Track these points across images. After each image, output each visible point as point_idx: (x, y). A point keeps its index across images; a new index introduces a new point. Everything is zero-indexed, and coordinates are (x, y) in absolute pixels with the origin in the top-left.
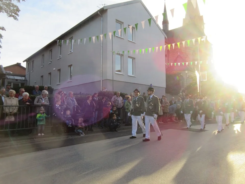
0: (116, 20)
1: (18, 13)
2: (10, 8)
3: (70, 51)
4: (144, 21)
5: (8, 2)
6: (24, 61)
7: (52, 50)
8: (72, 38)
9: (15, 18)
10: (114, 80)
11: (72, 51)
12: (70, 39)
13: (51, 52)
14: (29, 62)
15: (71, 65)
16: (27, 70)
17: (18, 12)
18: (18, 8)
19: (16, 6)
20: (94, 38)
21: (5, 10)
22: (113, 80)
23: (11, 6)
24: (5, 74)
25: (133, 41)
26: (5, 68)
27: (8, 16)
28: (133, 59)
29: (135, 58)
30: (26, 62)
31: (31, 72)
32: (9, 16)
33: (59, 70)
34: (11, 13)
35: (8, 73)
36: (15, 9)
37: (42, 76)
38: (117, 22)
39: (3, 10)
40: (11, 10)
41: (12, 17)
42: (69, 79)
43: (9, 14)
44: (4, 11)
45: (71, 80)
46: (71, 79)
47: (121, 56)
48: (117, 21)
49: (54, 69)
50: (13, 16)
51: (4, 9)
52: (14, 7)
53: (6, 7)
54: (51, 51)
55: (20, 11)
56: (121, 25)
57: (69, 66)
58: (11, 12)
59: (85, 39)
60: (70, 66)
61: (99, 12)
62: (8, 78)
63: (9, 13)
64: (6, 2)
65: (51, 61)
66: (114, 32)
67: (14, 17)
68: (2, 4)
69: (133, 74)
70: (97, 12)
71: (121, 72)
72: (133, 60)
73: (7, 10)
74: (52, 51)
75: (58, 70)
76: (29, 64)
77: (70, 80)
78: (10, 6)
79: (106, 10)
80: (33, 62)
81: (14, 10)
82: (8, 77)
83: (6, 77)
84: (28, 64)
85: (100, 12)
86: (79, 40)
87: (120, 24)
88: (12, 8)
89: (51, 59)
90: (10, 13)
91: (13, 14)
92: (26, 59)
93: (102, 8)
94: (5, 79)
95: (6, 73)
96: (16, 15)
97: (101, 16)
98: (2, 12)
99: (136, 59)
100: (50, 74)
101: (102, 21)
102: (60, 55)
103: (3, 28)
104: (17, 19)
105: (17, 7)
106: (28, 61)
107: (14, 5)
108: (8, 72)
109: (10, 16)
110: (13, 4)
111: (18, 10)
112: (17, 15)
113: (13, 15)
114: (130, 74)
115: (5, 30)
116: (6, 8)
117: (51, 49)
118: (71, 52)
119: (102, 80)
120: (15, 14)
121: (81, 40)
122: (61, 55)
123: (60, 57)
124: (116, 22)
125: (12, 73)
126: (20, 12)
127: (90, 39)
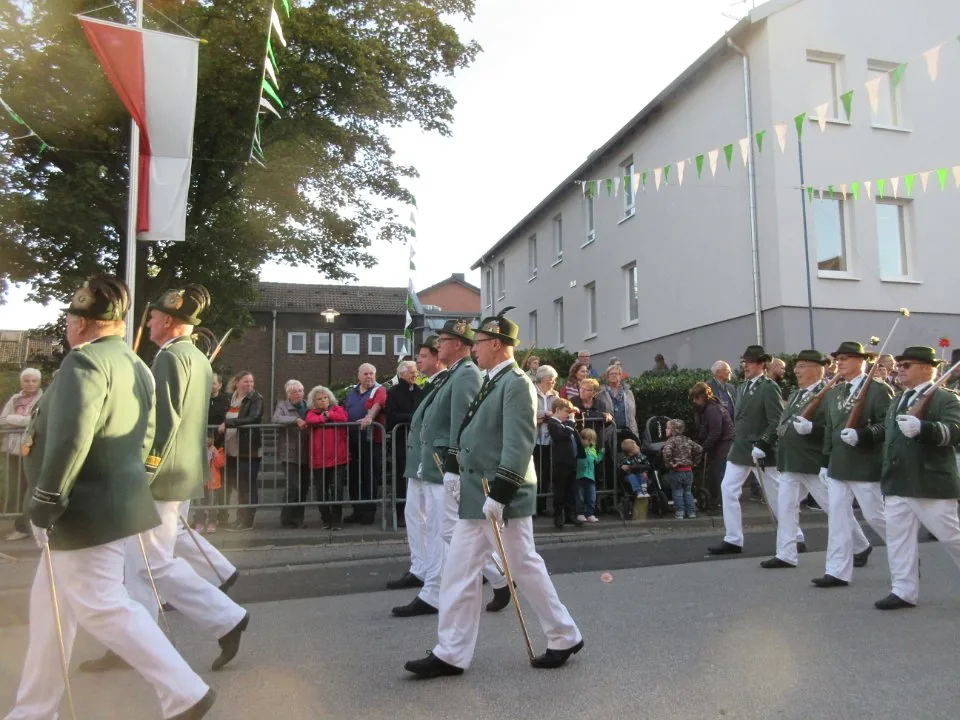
0: (809, 52)
1: (450, 111)
2: (426, 102)
3: (626, 208)
4: (938, 48)
5: (419, 84)
6: (474, 268)
7: (560, 215)
8: (628, 164)
9: (444, 131)
10: (814, 305)
11: (632, 213)
12: (622, 165)
13: (557, 223)
14: (488, 269)
15: (634, 263)
16: (483, 294)
17: (452, 107)
18: (450, 96)
19: (443, 91)
20: (713, 157)
21: (414, 112)
22: (810, 308)
23: (429, 94)
24: (422, 317)
25: (895, 123)
26: (421, 295)
27: (422, 129)
28: (903, 203)
29: (909, 201)
30: (479, 269)
31: (496, 303)
32: (425, 129)
33: (591, 286)
34: (432, 117)
35: (430, 312)
36: (442, 100)
37: (533, 314)
38: (815, 61)
39: (409, 112)
40: (431, 108)
41: (435, 127)
42: (628, 317)
43: (426, 120)
44: (411, 114)
45: (635, 321)
46: (636, 318)
47: (841, 202)
48: (815, 56)
49: (573, 284)
50: (438, 125)
51: (413, 108)
52: (438, 96)
53: (416, 103)
54: (558, 219)
55: (456, 102)
56: (833, 66)
57: (624, 267)
58: (430, 113)
59: (681, 166)
60: (629, 267)
61: (729, 41)
62: (432, 327)
63: (425, 117)
64: (415, 86)
65: (560, 257)
66: (799, 122)
67: (440, 129)
68: (405, 94)
69: (905, 272)
70: (723, 40)
71: (845, 270)
72: (900, 208)
73: (419, 111)
74: (560, 221)
75: (587, 286)
76: (488, 273)
77: (632, 318)
78: (427, 94)
79: (762, 23)
80: (501, 264)
81: (438, 104)
82: (429, 323)
83: (425, 325)
84: (487, 276)
85: (734, 39)
86: (658, 173)
87: (827, 68)
88: (432, 100)
89: (561, 249)
90: (429, 118)
91: (438, 119)
92: (480, 260)
93: (745, 18)
94: (422, 330)
95: (425, 310)
96: (444, 121)
97: (740, 54)
98: (405, 121)
99: (916, 204)
100: (559, 301)
101: (746, 72)
102: (591, 228)
103: (412, 169)
104: (448, 132)
105: (448, 91)
106: (487, 262)
107: (437, 90)
108: (429, 307)
109: (430, 126)
110: (435, 85)
111: (450, 102)
112: (449, 117)
113: (436, 123)
114: (892, 270)
115: (418, 176)
116: (415, 106)
117: (556, 213)
118: (628, 212)
119: (762, 312)
120: (444, 116)
121: (666, 170)
122: (593, 231)
123: (590, 237)
124: (808, 60)
125: (440, 309)
126: (455, 106)
127: (700, 160)
